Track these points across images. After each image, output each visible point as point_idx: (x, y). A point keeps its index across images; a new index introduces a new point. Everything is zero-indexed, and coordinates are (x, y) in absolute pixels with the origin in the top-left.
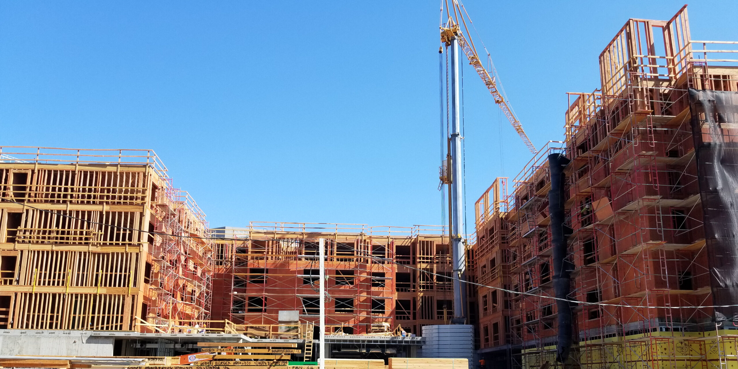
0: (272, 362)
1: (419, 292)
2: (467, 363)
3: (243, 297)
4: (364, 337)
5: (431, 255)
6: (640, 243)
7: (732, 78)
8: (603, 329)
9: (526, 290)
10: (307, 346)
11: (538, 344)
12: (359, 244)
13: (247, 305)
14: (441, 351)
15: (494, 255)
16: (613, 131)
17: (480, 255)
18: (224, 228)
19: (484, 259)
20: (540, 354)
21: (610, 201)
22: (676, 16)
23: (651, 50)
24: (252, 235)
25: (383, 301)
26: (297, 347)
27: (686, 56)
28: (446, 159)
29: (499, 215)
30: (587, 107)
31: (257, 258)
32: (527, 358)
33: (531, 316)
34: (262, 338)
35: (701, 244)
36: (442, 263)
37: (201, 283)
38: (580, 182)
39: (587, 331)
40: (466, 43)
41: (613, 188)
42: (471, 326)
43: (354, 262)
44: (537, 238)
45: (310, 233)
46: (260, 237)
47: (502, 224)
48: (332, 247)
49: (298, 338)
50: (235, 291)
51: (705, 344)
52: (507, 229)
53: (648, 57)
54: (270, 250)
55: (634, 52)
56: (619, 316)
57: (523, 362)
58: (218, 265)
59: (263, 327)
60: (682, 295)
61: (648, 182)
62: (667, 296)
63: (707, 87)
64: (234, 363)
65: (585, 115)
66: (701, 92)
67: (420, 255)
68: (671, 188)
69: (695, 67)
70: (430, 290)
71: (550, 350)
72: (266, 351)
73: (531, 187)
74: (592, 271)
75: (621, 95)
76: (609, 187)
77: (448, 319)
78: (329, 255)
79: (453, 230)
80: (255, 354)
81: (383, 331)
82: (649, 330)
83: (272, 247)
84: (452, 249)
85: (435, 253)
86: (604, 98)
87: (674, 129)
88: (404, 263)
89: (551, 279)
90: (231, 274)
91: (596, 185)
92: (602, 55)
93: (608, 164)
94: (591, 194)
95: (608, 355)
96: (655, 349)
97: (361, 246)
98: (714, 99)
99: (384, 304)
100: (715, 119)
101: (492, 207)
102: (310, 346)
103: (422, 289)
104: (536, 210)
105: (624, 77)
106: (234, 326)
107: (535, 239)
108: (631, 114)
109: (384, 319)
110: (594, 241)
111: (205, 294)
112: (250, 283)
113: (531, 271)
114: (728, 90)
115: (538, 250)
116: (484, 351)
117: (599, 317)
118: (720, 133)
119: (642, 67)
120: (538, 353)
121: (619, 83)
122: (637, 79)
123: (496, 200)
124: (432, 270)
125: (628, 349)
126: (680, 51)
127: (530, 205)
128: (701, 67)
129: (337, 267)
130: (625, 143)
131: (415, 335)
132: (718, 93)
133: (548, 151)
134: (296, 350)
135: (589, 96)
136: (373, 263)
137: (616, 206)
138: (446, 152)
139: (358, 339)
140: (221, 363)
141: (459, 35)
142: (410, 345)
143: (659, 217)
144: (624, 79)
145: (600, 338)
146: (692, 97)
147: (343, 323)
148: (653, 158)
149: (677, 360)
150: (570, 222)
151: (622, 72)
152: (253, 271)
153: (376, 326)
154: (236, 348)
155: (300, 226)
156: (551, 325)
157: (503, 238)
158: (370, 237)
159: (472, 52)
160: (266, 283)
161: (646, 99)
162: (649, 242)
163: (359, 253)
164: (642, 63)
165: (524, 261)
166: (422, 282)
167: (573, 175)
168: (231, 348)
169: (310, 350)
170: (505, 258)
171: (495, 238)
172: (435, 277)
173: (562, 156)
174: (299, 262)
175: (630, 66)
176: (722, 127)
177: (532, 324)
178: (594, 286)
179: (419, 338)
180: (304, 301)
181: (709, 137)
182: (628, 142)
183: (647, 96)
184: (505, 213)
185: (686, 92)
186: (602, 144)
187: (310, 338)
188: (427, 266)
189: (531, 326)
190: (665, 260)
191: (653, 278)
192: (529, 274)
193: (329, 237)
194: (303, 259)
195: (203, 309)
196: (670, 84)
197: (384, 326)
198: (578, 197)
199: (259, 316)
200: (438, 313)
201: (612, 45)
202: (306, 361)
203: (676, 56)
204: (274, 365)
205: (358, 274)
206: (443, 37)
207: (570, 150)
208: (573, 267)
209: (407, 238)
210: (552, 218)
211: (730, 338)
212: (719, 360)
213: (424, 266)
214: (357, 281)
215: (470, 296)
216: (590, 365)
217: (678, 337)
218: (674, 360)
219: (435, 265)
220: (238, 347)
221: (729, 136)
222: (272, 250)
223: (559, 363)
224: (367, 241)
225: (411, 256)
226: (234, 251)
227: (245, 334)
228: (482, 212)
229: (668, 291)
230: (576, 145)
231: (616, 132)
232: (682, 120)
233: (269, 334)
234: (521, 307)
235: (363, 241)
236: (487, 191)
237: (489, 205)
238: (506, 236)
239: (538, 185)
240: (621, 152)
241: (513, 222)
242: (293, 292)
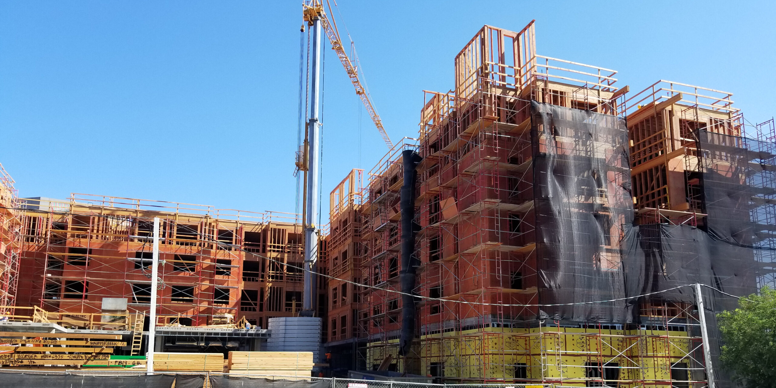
0: (90, 356)
1: (268, 282)
2: (312, 356)
3: (58, 280)
4: (203, 329)
5: (282, 244)
6: (479, 243)
7: (567, 95)
8: (442, 323)
9: (375, 284)
10: (135, 339)
11: (383, 337)
12: (204, 227)
13: (63, 290)
14: (286, 344)
15: (346, 248)
16: (462, 134)
17: (333, 247)
18: (39, 198)
19: (336, 251)
20: (384, 347)
21: (456, 201)
22: (525, 29)
23: (502, 59)
24: (73, 209)
25: (227, 291)
26: (121, 339)
27: (531, 69)
28: (303, 144)
29: (353, 207)
30: (441, 107)
31: (78, 236)
32: (372, 351)
33: (378, 310)
34: (80, 328)
35: (531, 247)
36: (293, 252)
37: (4, 262)
38: (430, 180)
39: (428, 326)
40: (329, 26)
41: (459, 189)
42: (319, 318)
43: (197, 247)
44: (388, 233)
45: (146, 212)
46: (83, 212)
47: (356, 216)
48: (171, 229)
49: (124, 329)
50: (48, 273)
51: (529, 340)
52: (360, 222)
53: (499, 65)
54: (96, 228)
55: (486, 58)
56: (457, 312)
57: (368, 355)
58: (28, 241)
59: (82, 316)
60: (514, 294)
61: (490, 185)
62: (500, 294)
63: (547, 100)
64: (42, 357)
65: (438, 115)
66: (541, 104)
67: (271, 243)
68: (510, 193)
69: (538, 80)
70: (279, 280)
71: (393, 343)
72: (83, 343)
73: (385, 181)
74: (436, 268)
75: (472, 99)
76: (456, 188)
77: (296, 311)
78: (168, 237)
79: (306, 219)
80: (70, 346)
81: (225, 323)
82: (482, 325)
83: (98, 225)
84: (305, 239)
85: (287, 242)
86: (457, 100)
87: (516, 138)
88: (253, 251)
89: (399, 274)
90: (44, 253)
91: (444, 185)
92: (458, 57)
93: (457, 165)
94: (439, 193)
95: (446, 349)
96: (487, 344)
97: (205, 229)
98: (552, 113)
99: (229, 294)
100: (552, 132)
101: (347, 199)
102: (139, 338)
103: (271, 280)
104: (388, 205)
105: (476, 81)
106: (45, 313)
107: (386, 233)
108: (480, 119)
109: (228, 311)
110: (439, 239)
111: (10, 275)
112: (68, 264)
113: (381, 265)
114: (563, 106)
115: (388, 245)
116: (331, 345)
117: (440, 312)
118: (554, 145)
119: (493, 74)
120: (383, 346)
121: (471, 86)
122: (487, 85)
123: (350, 191)
124: (282, 260)
125: (463, 343)
126: (527, 63)
127: (383, 199)
128: (542, 80)
129: (176, 251)
130: (473, 147)
131: (260, 327)
132: (555, 107)
133: (402, 147)
134: (120, 342)
135: (444, 96)
136: (218, 249)
137: (461, 206)
138: (303, 138)
139: (196, 331)
140: (25, 356)
141: (322, 15)
142: (254, 338)
143: (497, 220)
144: (476, 83)
145: (439, 332)
146: (533, 108)
147: (179, 314)
148: (496, 163)
149: (505, 354)
150: (419, 219)
151: (475, 77)
152: (72, 250)
153: (218, 318)
154: (46, 339)
155: (133, 202)
156: (395, 319)
157: (356, 231)
158: (217, 220)
159: (335, 37)
160: (88, 265)
161: (493, 106)
162: (487, 243)
163: (203, 238)
164: (493, 71)
165: (375, 254)
166: (271, 272)
167: (425, 174)
168: (39, 339)
169: (139, 342)
170: (357, 251)
171: (348, 230)
172: (285, 267)
173: (415, 154)
174: (130, 243)
175: (482, 72)
176: (557, 140)
177: (378, 318)
178: (437, 283)
179: (264, 331)
180: (134, 288)
181: (545, 148)
182: (476, 146)
183: (495, 103)
184: (359, 205)
185: (529, 102)
186: (452, 145)
187: (140, 330)
188: (277, 255)
189: (377, 319)
190: (501, 260)
191: (489, 277)
192: (378, 268)
193: (168, 217)
194: (136, 240)
195: (7, 293)
196: (516, 94)
197: (226, 318)
198: (427, 195)
199: (79, 303)
200: (287, 305)
201: (467, 49)
202: (133, 355)
203: (522, 67)
204: (92, 359)
205: (201, 260)
206: (306, 15)
207: (423, 148)
208: (419, 263)
209: (257, 225)
210: (403, 214)
211: (551, 335)
212: (540, 354)
213: (274, 255)
214: (199, 268)
215: (320, 288)
216: (429, 358)
217: (507, 333)
218: (502, 354)
219: (286, 255)
220: (49, 339)
221: (562, 148)
222: (98, 227)
223: (401, 356)
224: (213, 224)
225: (261, 243)
226: (50, 226)
227: (59, 323)
228: (336, 202)
229: (502, 290)
230: (428, 144)
231: (466, 134)
232: (523, 129)
233: (90, 324)
234: (369, 300)
235: (208, 224)
236: (343, 182)
237: (344, 196)
238: (358, 229)
239: (391, 180)
240: (468, 154)
241: (366, 216)
242: (122, 276)
